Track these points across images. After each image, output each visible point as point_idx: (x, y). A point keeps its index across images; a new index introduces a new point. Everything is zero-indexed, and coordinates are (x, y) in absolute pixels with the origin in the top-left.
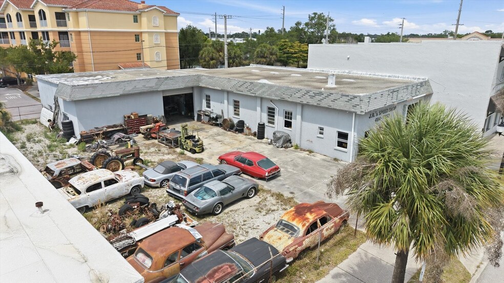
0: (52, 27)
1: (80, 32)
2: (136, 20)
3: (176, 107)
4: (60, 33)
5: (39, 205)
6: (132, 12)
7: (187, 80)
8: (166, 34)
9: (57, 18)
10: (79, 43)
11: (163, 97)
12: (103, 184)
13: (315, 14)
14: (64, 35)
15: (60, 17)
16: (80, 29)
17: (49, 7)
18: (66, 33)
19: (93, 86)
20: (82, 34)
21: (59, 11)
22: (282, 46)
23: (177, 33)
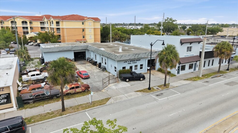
0: (55, 27)
1: (63, 28)
2: (83, 24)
3: (83, 56)
4: (57, 28)
5: (7, 74)
6: (81, 21)
7: (83, 47)
8: (94, 29)
9: (56, 24)
10: (63, 32)
11: (74, 52)
12: (36, 75)
13: (168, 18)
14: (58, 29)
15: (58, 23)
16: (63, 27)
17: (54, 20)
18: (59, 28)
19: (50, 48)
20: (64, 29)
21: (57, 21)
22: (148, 32)
23: (99, 28)
